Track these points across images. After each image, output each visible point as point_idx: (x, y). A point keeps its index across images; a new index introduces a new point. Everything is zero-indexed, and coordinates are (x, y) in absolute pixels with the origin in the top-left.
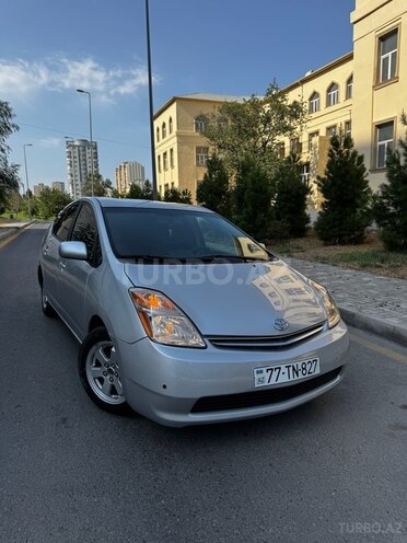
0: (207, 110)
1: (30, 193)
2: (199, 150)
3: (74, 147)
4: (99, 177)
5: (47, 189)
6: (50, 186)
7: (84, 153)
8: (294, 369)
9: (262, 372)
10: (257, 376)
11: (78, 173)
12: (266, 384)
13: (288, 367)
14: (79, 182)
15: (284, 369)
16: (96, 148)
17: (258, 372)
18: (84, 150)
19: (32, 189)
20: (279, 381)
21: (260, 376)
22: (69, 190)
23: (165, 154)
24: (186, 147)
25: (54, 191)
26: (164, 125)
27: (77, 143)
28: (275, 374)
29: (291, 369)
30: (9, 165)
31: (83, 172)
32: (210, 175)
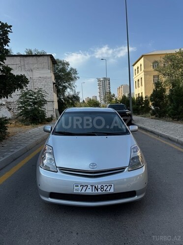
0: (158, 59)
1: (84, 101)
2: (154, 77)
3: (100, 81)
4: (110, 93)
5: (90, 99)
6: (92, 98)
7: (104, 83)
8: (95, 187)
9: (78, 186)
10: (75, 188)
11: (102, 92)
12: (80, 192)
13: (92, 186)
14: (102, 96)
15: (89, 186)
16: (109, 81)
17: (76, 186)
18: (105, 82)
19: (85, 100)
20: (86, 192)
21: (77, 188)
22: (98, 99)
23: (138, 80)
24: (148, 76)
25: (93, 100)
26: (138, 67)
27: (102, 79)
28: (85, 188)
29: (94, 187)
30: (76, 92)
31: (104, 91)
32: (156, 89)
